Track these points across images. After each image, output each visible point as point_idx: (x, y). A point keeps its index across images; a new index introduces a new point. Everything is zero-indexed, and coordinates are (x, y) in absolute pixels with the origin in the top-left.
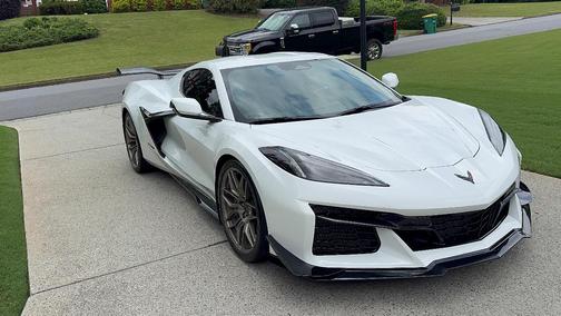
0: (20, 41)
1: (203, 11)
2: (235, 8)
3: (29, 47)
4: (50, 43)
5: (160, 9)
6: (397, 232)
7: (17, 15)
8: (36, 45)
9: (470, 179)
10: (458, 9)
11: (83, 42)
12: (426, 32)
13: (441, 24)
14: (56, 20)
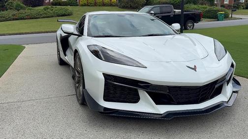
0: (41, 15)
1: (117, 7)
2: (131, 6)
3: (44, 17)
4: (52, 17)
5: (100, 6)
6: (147, 92)
7: (42, 5)
8: (47, 17)
9: (195, 69)
10: (235, 10)
11: (66, 17)
12: (218, 20)
13: (226, 17)
14: (56, 7)
